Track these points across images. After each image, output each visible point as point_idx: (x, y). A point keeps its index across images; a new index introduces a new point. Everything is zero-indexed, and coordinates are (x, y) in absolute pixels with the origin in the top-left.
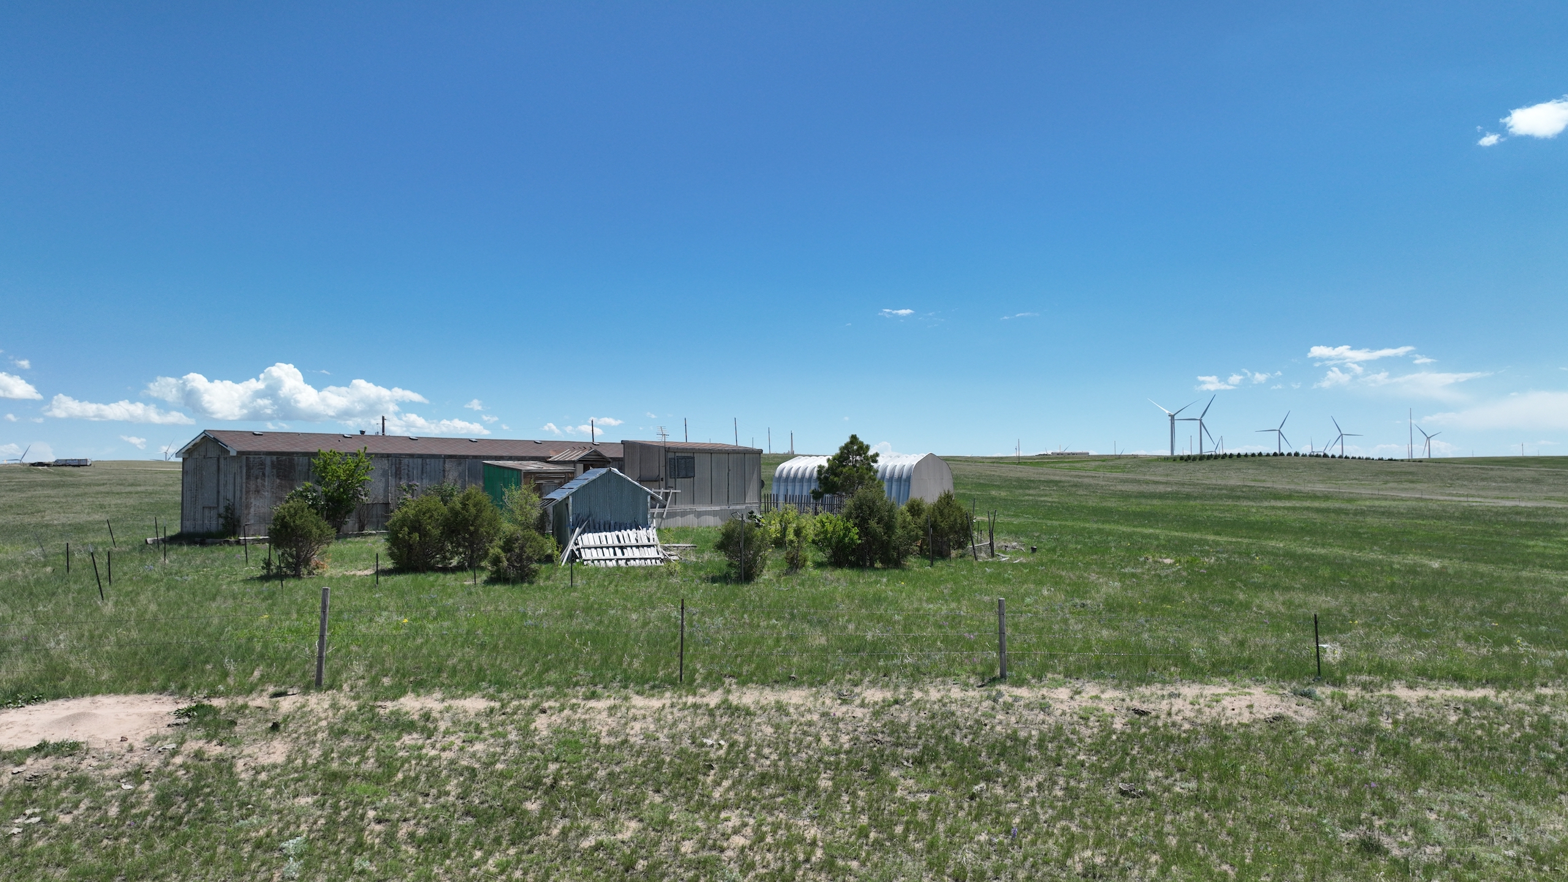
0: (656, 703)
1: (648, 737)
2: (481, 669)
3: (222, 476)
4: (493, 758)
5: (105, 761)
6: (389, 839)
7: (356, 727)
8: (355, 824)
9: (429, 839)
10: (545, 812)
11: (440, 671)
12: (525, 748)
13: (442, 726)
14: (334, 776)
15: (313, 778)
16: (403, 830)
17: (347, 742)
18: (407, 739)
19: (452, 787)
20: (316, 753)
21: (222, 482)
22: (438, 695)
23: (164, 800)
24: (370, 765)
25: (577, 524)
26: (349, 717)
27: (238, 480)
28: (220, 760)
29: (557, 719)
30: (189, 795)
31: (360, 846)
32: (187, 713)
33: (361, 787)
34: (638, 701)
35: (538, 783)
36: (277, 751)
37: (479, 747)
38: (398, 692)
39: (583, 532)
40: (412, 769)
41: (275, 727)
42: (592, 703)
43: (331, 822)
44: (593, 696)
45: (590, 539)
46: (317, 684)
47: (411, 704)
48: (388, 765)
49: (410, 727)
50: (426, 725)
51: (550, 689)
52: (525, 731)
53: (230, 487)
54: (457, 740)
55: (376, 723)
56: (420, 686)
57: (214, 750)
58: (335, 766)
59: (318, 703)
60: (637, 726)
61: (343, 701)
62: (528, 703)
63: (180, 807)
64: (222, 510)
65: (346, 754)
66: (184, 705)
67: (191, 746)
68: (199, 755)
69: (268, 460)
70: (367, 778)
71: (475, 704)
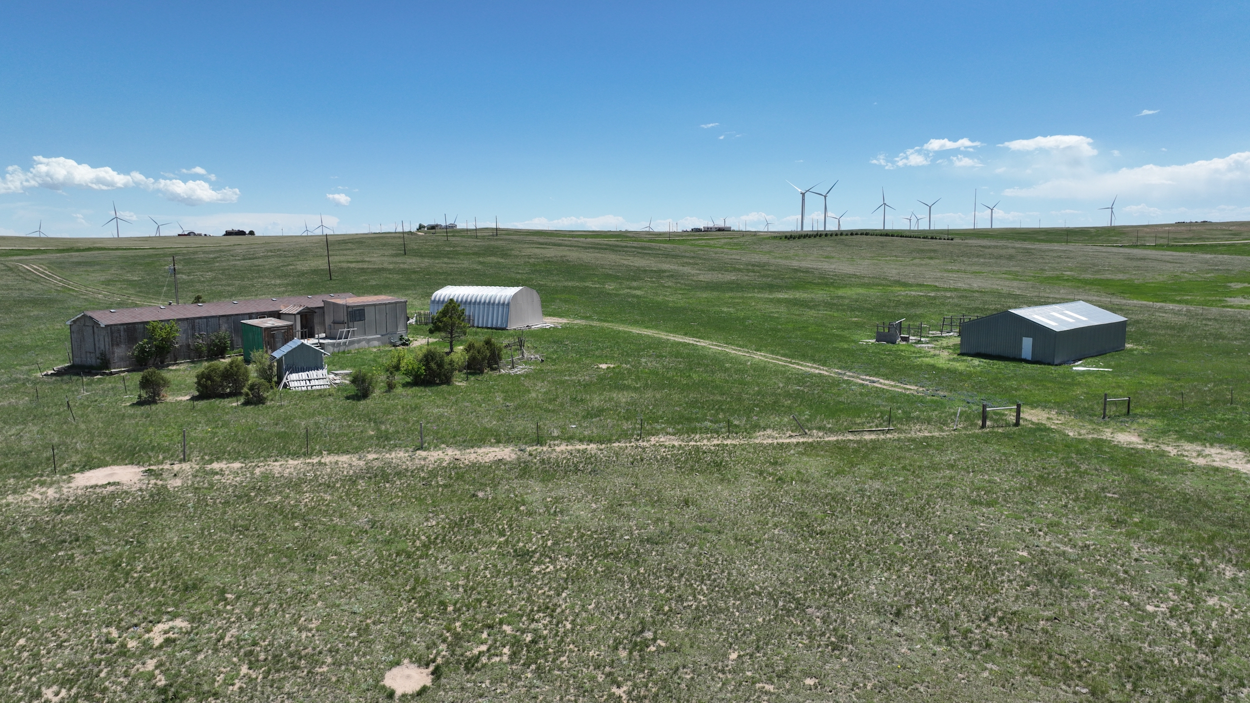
0: (296, 462)
1: (290, 474)
2: (239, 452)
3: (96, 337)
4: (242, 482)
5: (131, 486)
6: (214, 503)
7: (200, 474)
8: (205, 500)
9: (225, 502)
10: (256, 495)
11: (224, 453)
12: (251, 479)
13: (227, 473)
14: (197, 488)
15: (191, 489)
16: (218, 501)
17: (198, 479)
18: (216, 477)
19: (230, 490)
20: (190, 482)
21: (96, 339)
22: (225, 462)
23: (152, 496)
24: (206, 485)
25: (287, 370)
26: (197, 471)
27: (106, 339)
28: (162, 485)
29: (263, 469)
30: (158, 494)
31: (207, 505)
32: (146, 471)
33: (205, 491)
34: (291, 462)
35: (255, 488)
36: (178, 482)
37: (238, 479)
38: (211, 462)
39: (291, 373)
40: (219, 485)
41: (175, 475)
42: (276, 463)
43: (198, 500)
44: (276, 461)
45: (294, 376)
46: (184, 460)
47: (216, 466)
48: (212, 485)
49: (217, 473)
50: (221, 472)
51: (262, 459)
52: (252, 473)
53: (102, 342)
54: (231, 477)
55: (206, 473)
56: (218, 459)
57: (160, 483)
58: (196, 486)
59: (186, 466)
60: (288, 470)
61: (194, 466)
62: (254, 464)
63: (156, 498)
64: (98, 355)
65: (198, 482)
66: (143, 469)
67: (153, 482)
68: (156, 484)
69: (122, 328)
70: (206, 488)
71: (237, 465)
